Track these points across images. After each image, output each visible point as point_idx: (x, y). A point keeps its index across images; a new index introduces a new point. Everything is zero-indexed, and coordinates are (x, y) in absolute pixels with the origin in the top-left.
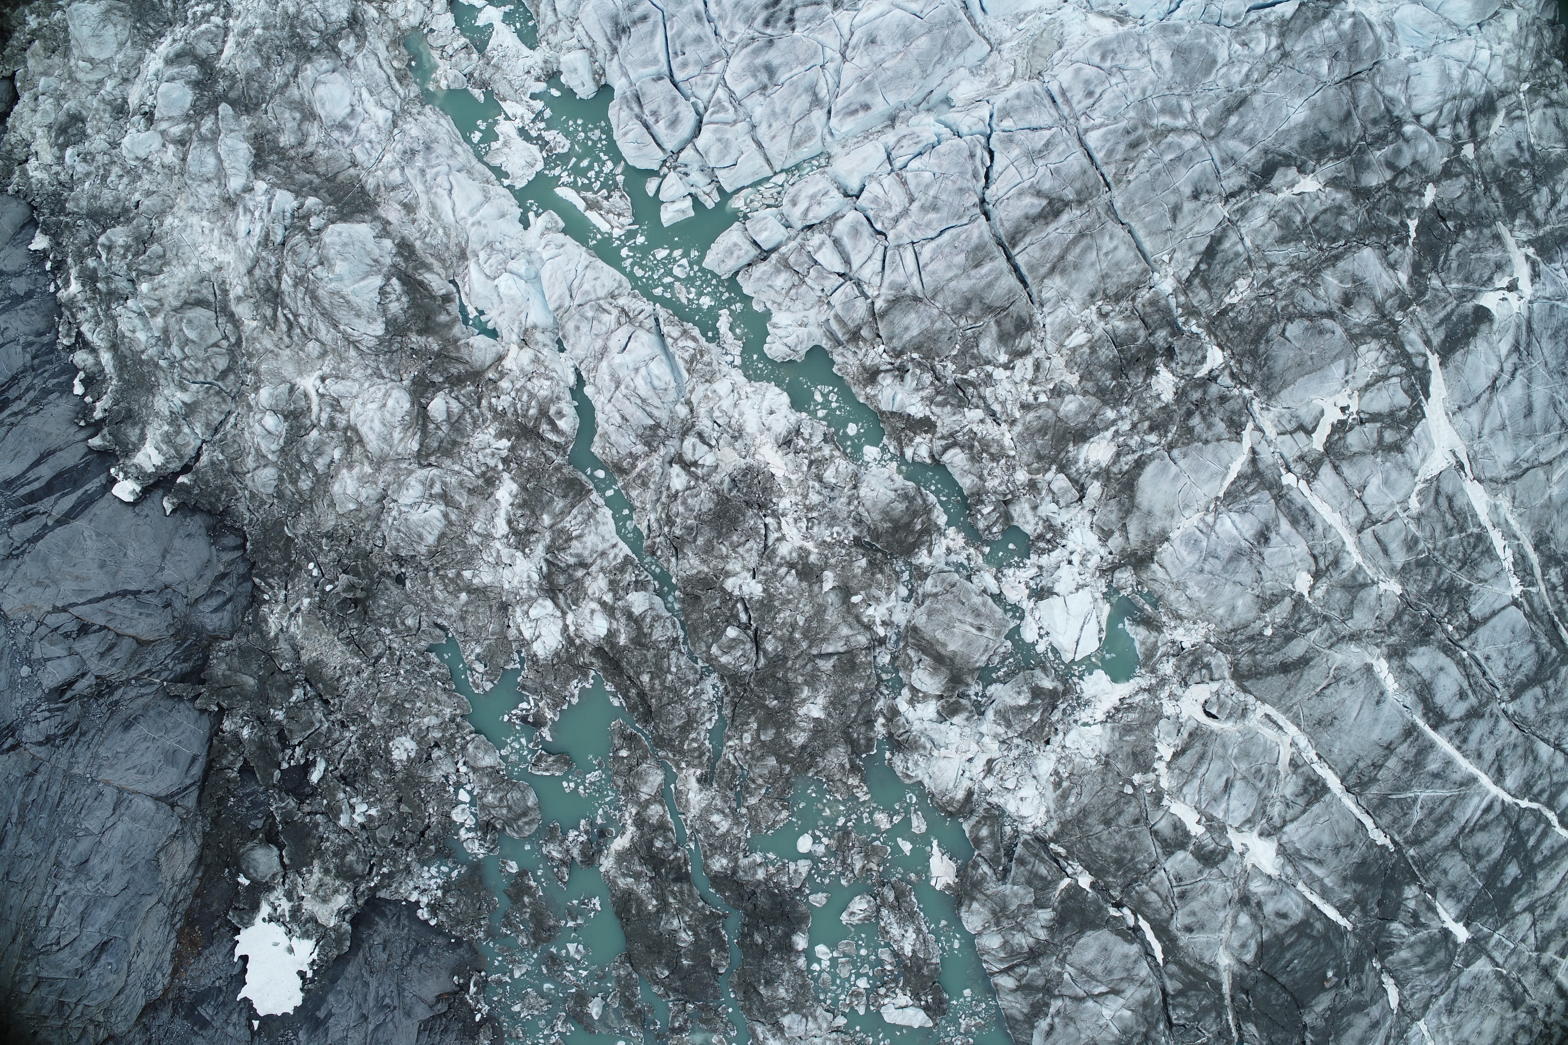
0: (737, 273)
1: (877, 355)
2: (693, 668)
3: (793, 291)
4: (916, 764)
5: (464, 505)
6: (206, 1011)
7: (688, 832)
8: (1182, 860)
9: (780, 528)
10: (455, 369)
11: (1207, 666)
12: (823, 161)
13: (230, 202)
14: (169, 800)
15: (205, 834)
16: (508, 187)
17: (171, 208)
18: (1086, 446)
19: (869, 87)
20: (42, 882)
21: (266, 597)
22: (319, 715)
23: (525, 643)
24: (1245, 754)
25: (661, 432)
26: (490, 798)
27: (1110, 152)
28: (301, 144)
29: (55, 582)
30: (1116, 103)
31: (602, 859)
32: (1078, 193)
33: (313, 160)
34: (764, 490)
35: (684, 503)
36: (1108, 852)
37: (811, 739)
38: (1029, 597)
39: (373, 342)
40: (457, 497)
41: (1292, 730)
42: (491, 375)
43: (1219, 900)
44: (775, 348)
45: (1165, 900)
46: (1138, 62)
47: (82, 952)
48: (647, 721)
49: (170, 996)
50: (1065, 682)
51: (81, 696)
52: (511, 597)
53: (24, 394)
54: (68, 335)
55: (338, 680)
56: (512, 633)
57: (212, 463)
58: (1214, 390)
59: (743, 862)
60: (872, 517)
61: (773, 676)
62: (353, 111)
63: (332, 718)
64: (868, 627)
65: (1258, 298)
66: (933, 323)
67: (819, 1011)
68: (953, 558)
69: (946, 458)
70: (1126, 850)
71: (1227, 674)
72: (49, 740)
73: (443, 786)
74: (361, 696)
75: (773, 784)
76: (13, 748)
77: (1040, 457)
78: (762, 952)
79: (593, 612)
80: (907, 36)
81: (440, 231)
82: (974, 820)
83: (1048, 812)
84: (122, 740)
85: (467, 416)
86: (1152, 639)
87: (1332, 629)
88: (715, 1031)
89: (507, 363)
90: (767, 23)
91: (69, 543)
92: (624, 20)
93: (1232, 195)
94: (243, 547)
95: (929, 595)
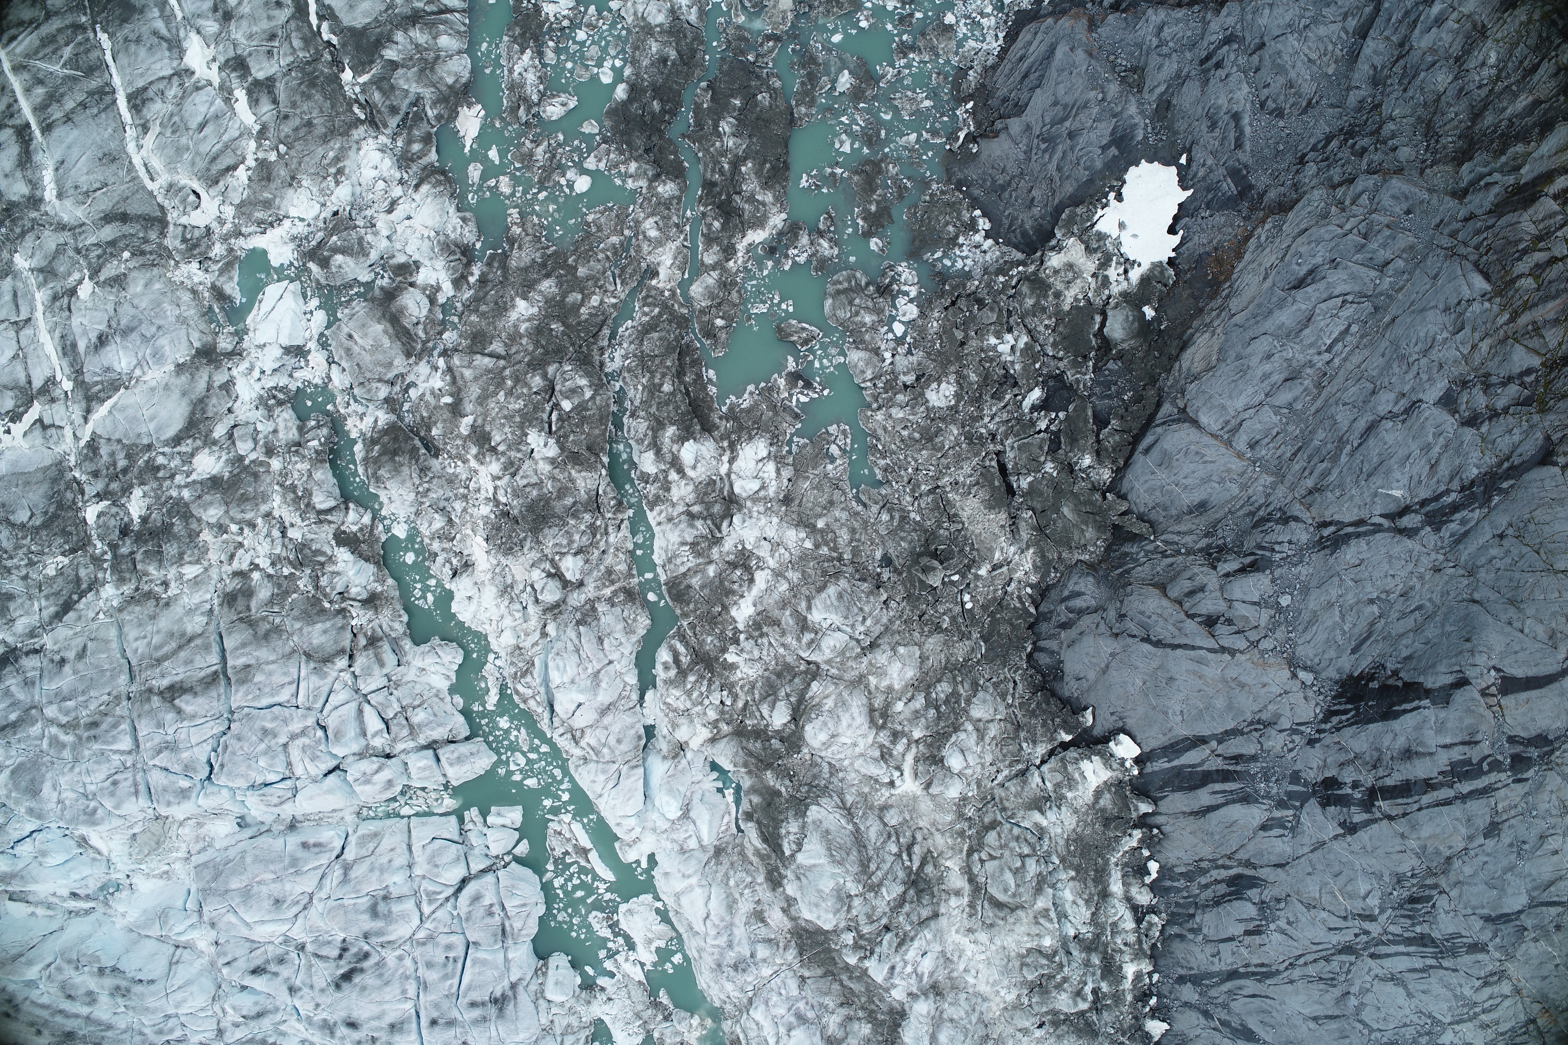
0: (467, 739)
1: (360, 617)
2: (625, 383)
3: (417, 703)
4: (455, 229)
5: (788, 613)
6: (1229, 187)
7: (688, 228)
8: (260, 70)
9: (496, 488)
10: (756, 746)
11: (184, 240)
12: (365, 812)
13: (935, 990)
14: (1185, 417)
15: (1169, 371)
16: (660, 900)
17: (1006, 1008)
18: (214, 472)
19: (294, 862)
20: (1341, 373)
21: (1029, 590)
22: (1010, 455)
23: (779, 460)
24: (180, 150)
25: (578, 616)
26: (868, 319)
27: (115, 726)
28: (849, 1019)
29: (1224, 680)
30: (96, 767)
31: (780, 226)
32: (149, 700)
33: (842, 999)
34: (499, 529)
35: (571, 542)
36: (318, 97)
37: (538, 281)
38: (309, 351)
39: (823, 801)
40: (791, 622)
41: (137, 161)
42: (725, 728)
43: (244, 23)
44: (452, 657)
45: (288, 37)
46: (69, 796)
47: (1321, 285)
48: (688, 346)
49: (1261, 214)
50: (304, 265)
51: (1238, 554)
52: (775, 508)
53: (1211, 884)
54: (1151, 924)
55: (977, 483)
56: (787, 473)
57: (1034, 742)
58: (99, 486)
59: (643, 183)
60: (409, 471)
61: (547, 353)
62: (789, 1030)
63: (999, 447)
64: (450, 370)
65: (42, 553)
66: (301, 629)
67: (630, 20)
68: (360, 409)
69: (332, 503)
70: (303, 93)
71: (171, 228)
72: (1286, 519)
73: (915, 345)
74: (959, 460)
75: (591, 249)
76: (1325, 524)
77: (256, 476)
78: (658, 91)
79: (694, 467)
80: (247, 894)
81: (732, 883)
82: (424, 161)
83: (359, 149)
84: (1211, 495)
85: (757, 697)
86: (222, 279)
87: (76, 240)
88: (739, 27)
89: (705, 733)
90: (366, 956)
91: (1200, 716)
92: (493, 1011)
93: (36, 651)
94: (1036, 649)
95: (387, 382)
